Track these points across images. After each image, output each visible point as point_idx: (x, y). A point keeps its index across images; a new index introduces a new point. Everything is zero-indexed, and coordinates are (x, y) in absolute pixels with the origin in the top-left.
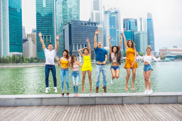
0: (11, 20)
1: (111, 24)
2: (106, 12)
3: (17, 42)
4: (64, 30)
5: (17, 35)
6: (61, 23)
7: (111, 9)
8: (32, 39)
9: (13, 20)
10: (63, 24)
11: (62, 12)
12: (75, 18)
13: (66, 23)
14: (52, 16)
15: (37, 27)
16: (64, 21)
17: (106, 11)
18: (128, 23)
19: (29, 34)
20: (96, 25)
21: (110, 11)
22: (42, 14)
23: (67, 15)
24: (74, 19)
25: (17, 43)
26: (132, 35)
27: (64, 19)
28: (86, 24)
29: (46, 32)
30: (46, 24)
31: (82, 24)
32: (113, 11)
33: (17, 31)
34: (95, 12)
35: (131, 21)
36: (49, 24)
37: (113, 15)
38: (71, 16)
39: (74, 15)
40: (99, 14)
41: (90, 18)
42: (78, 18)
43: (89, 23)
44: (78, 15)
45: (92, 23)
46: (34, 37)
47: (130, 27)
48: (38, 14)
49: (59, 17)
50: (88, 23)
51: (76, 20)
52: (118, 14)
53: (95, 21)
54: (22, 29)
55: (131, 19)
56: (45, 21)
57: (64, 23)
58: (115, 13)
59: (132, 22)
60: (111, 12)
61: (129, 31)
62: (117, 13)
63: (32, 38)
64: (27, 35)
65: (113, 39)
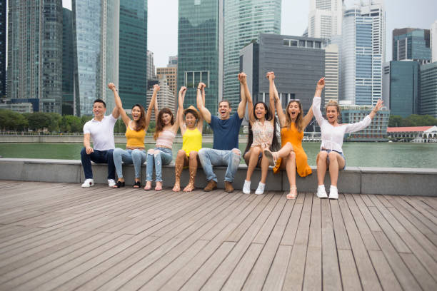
0: (123, 38)
1: (359, 43)
2: (348, 14)
3: (136, 86)
4: (241, 57)
5: (136, 70)
6: (236, 42)
7: (362, 6)
8: (168, 80)
9: (127, 36)
10: (239, 43)
11: (239, 15)
12: (270, 29)
13: (247, 41)
14: (214, 25)
15: (180, 50)
16: (243, 38)
17: (347, 9)
18: (404, 41)
19: (163, 69)
20: (320, 47)
21: (359, 11)
22: (190, 21)
23: (248, 23)
24: (266, 31)
25: (135, 89)
26: (416, 73)
27: (243, 31)
28: (294, 44)
29: (199, 64)
30: (199, 45)
31: (286, 43)
32: (366, 10)
33: (136, 62)
34: (320, 13)
35: (414, 34)
36: (207, 44)
37: (366, 21)
38: (260, 24)
39: (267, 21)
40: (329, 18)
41: (307, 30)
42: (276, 28)
43: (304, 41)
44: (277, 22)
45: (311, 42)
46: (172, 75)
47: (410, 49)
48: (183, 22)
49: (231, 27)
50: (300, 41)
51: (272, 33)
52: (379, 16)
53: (318, 35)
54: (146, 56)
55: (415, 30)
56: (197, 38)
57: (243, 41)
58: (373, 15)
59: (418, 39)
60: (362, 13)
61: (409, 60)
62: (377, 14)
63: (168, 77)
64: (158, 70)
65: (364, 82)
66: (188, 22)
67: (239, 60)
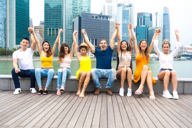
0: (17, 11)
1: (124, 18)
2: (119, 5)
3: (24, 34)
4: (73, 23)
5: (24, 26)
6: (71, 16)
7: (125, 2)
8: (40, 32)
9: (20, 10)
10: (72, 16)
11: (72, 4)
12: (86, 11)
13: (76, 15)
14: (61, 7)
15: (45, 18)
16: (74, 14)
17: (119, 3)
18: (142, 18)
19: (37, 27)
20: (107, 19)
21: (124, 4)
22: (50, 5)
23: (76, 7)
24: (84, 11)
26: (146, 31)
27: (74, 11)
28: (97, 17)
29: (54, 25)
30: (54, 16)
31: (93, 17)
32: (127, 4)
33: (24, 23)
34: (107, 5)
35: (146, 15)
36: (57, 16)
37: (127, 9)
38: (81, 8)
39: (84, 7)
40: (111, 7)
41: (102, 12)
42: (89, 10)
43: (101, 16)
44: (89, 7)
45: (103, 17)
46: (42, 29)
47: (144, 21)
48: (46, 5)
49: (69, 9)
50: (99, 16)
51: (87, 12)
52: (132, 7)
53: (106, 14)
54: (29, 20)
55: (146, 13)
56: (53, 13)
57: (74, 15)
58: (129, 6)
59: (147, 17)
60: (125, 5)
61: (144, 26)
62: (131, 6)
63: (40, 30)
64: (35, 27)
65: (125, 35)
66: (49, 5)
67: (72, 24)
